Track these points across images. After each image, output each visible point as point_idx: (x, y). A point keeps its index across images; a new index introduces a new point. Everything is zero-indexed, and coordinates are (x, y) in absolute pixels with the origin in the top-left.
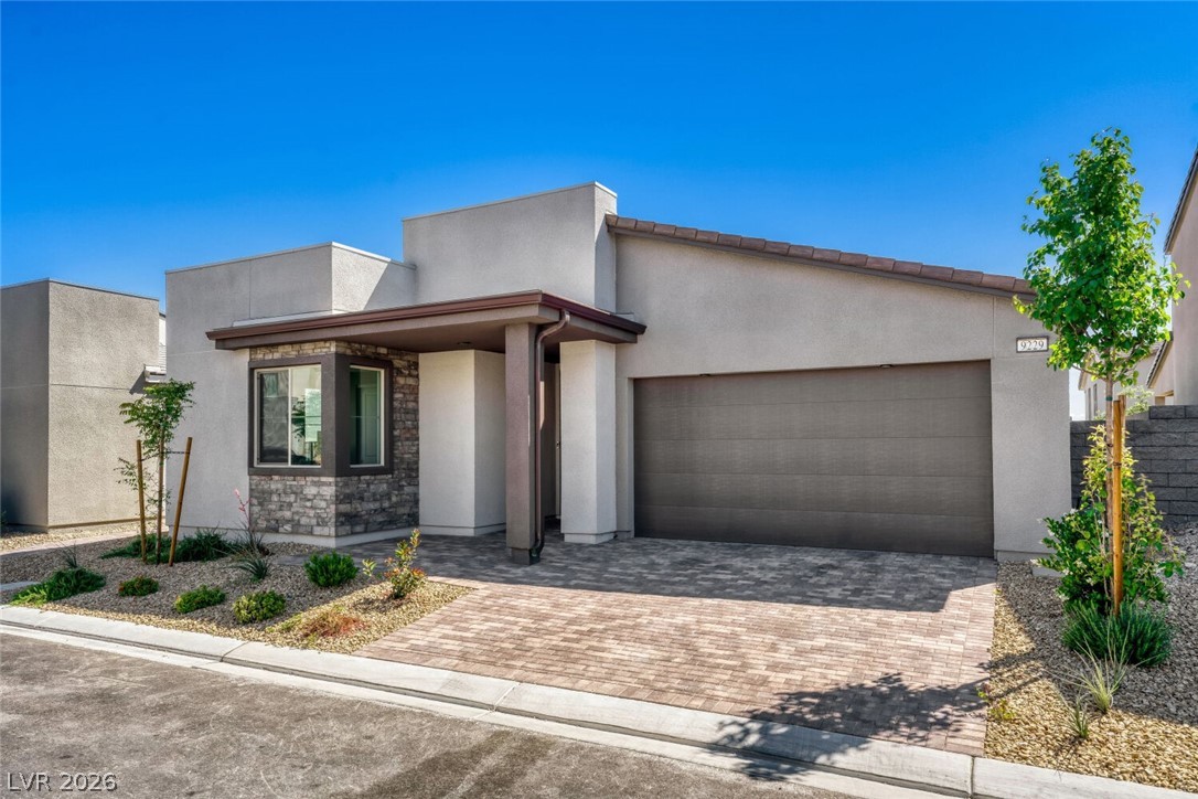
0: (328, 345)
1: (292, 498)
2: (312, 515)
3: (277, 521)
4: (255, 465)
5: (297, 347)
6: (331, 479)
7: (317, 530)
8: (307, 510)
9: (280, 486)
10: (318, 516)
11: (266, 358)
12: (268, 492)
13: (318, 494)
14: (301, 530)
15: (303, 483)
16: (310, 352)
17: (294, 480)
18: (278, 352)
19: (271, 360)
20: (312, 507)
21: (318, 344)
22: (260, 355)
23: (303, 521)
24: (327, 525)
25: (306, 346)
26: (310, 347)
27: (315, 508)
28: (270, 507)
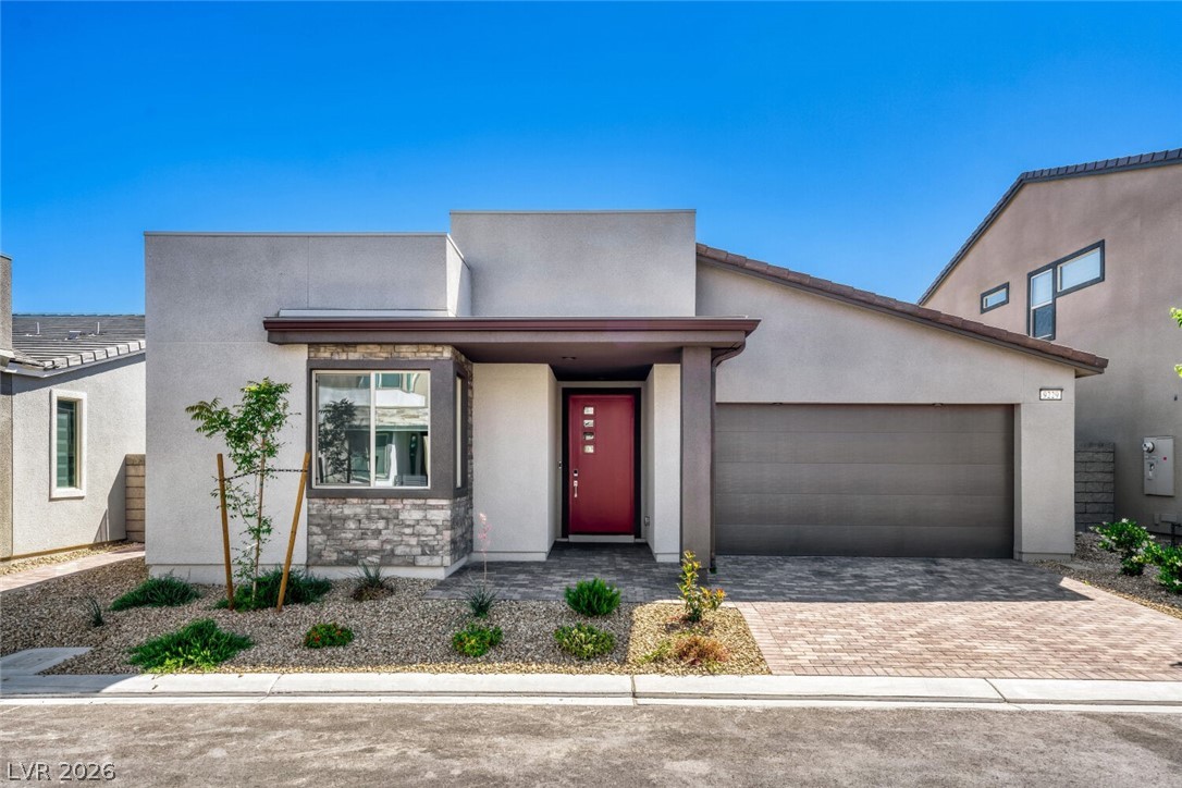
0: (439, 349)
1: (381, 525)
2: (415, 543)
3: (356, 552)
4: (314, 486)
5: (390, 348)
6: (445, 502)
7: (423, 560)
8: (405, 538)
9: (359, 510)
10: (422, 545)
11: (336, 357)
12: (339, 519)
13: (425, 519)
14: (395, 561)
15: (399, 506)
16: (410, 356)
17: (385, 503)
18: (355, 352)
19: (347, 361)
20: (413, 534)
21: (423, 348)
22: (325, 354)
23: (399, 550)
24: (437, 554)
25: (404, 348)
26: (410, 350)
27: (419, 535)
28: (343, 535)
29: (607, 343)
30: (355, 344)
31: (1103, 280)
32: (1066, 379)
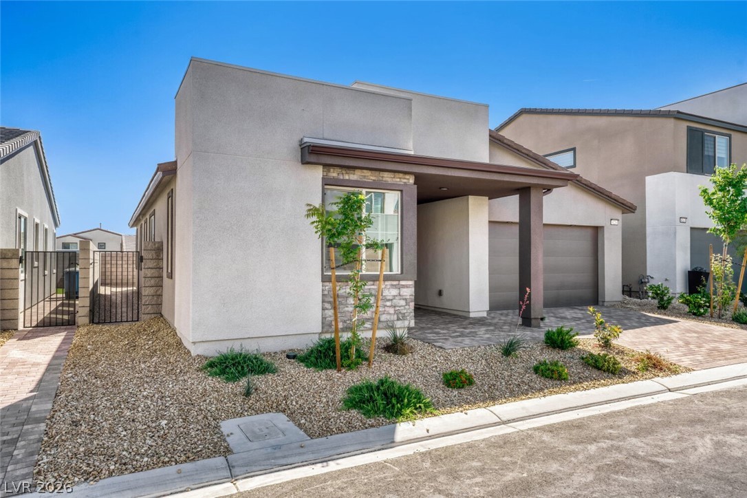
2: (393, 312)
6: (410, 282)
7: (398, 324)
10: (398, 313)
11: (341, 177)
12: (343, 297)
13: (399, 294)
14: (380, 326)
15: (383, 286)
16: (389, 180)
17: (373, 285)
18: (354, 174)
19: (349, 180)
20: (392, 306)
21: (397, 175)
22: (334, 174)
23: (383, 318)
24: (406, 319)
25: (386, 175)
26: (389, 176)
27: (395, 307)
28: (346, 309)
29: (507, 182)
30: (354, 168)
31: (575, 167)
32: (618, 214)
